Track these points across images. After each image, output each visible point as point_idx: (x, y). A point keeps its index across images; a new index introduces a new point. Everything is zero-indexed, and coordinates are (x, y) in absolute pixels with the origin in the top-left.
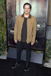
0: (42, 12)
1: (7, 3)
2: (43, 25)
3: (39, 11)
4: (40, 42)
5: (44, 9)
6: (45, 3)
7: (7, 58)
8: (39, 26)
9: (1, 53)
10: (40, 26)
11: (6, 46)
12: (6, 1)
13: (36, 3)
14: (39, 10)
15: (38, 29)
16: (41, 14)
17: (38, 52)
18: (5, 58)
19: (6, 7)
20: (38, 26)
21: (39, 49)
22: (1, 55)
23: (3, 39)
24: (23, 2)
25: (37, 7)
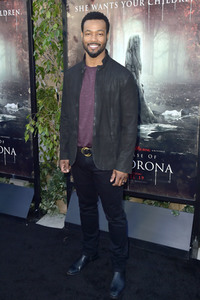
0: (189, 65)
1: (70, 39)
2: (192, 112)
3: (176, 65)
4: (181, 172)
5: (195, 57)
6: (197, 36)
7: (66, 223)
8: (180, 114)
9: (45, 208)
10: (183, 114)
11: (63, 185)
12: (65, 34)
13: (166, 35)
14: (176, 60)
15: (175, 124)
16: (184, 74)
17: (174, 206)
18: (61, 225)
19: (65, 51)
20: (176, 114)
21: (179, 197)
22: (46, 212)
23: (53, 159)
24: (124, 36)
25: (172, 50)
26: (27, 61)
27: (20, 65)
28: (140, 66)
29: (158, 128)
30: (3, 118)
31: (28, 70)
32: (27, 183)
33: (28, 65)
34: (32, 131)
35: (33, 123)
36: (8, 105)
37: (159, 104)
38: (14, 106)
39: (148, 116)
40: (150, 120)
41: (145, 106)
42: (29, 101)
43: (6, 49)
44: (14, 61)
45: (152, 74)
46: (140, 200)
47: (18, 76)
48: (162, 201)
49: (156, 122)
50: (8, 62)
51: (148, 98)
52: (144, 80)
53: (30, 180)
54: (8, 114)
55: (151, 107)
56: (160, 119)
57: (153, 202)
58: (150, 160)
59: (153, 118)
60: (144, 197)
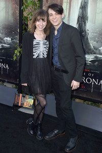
26: (18, 12)
27: (14, 14)
28: (87, 18)
29: (96, 57)
30: (2, 46)
31: (18, 18)
32: (14, 86)
33: (18, 15)
34: (18, 54)
35: (19, 49)
36: (6, 38)
37: (97, 42)
38: (9, 39)
39: (90, 49)
40: (91, 52)
41: (89, 44)
42: (18, 37)
43: (6, 4)
44: (10, 12)
45: (95, 23)
46: (82, 101)
47: (12, 21)
48: (95, 103)
49: (95, 53)
50: (7, 12)
51: (91, 38)
52: (89, 27)
53: (16, 84)
54: (5, 44)
55: (92, 44)
56: (98, 52)
57: (90, 103)
58: (89, 77)
59: (93, 51)
60: (85, 99)
